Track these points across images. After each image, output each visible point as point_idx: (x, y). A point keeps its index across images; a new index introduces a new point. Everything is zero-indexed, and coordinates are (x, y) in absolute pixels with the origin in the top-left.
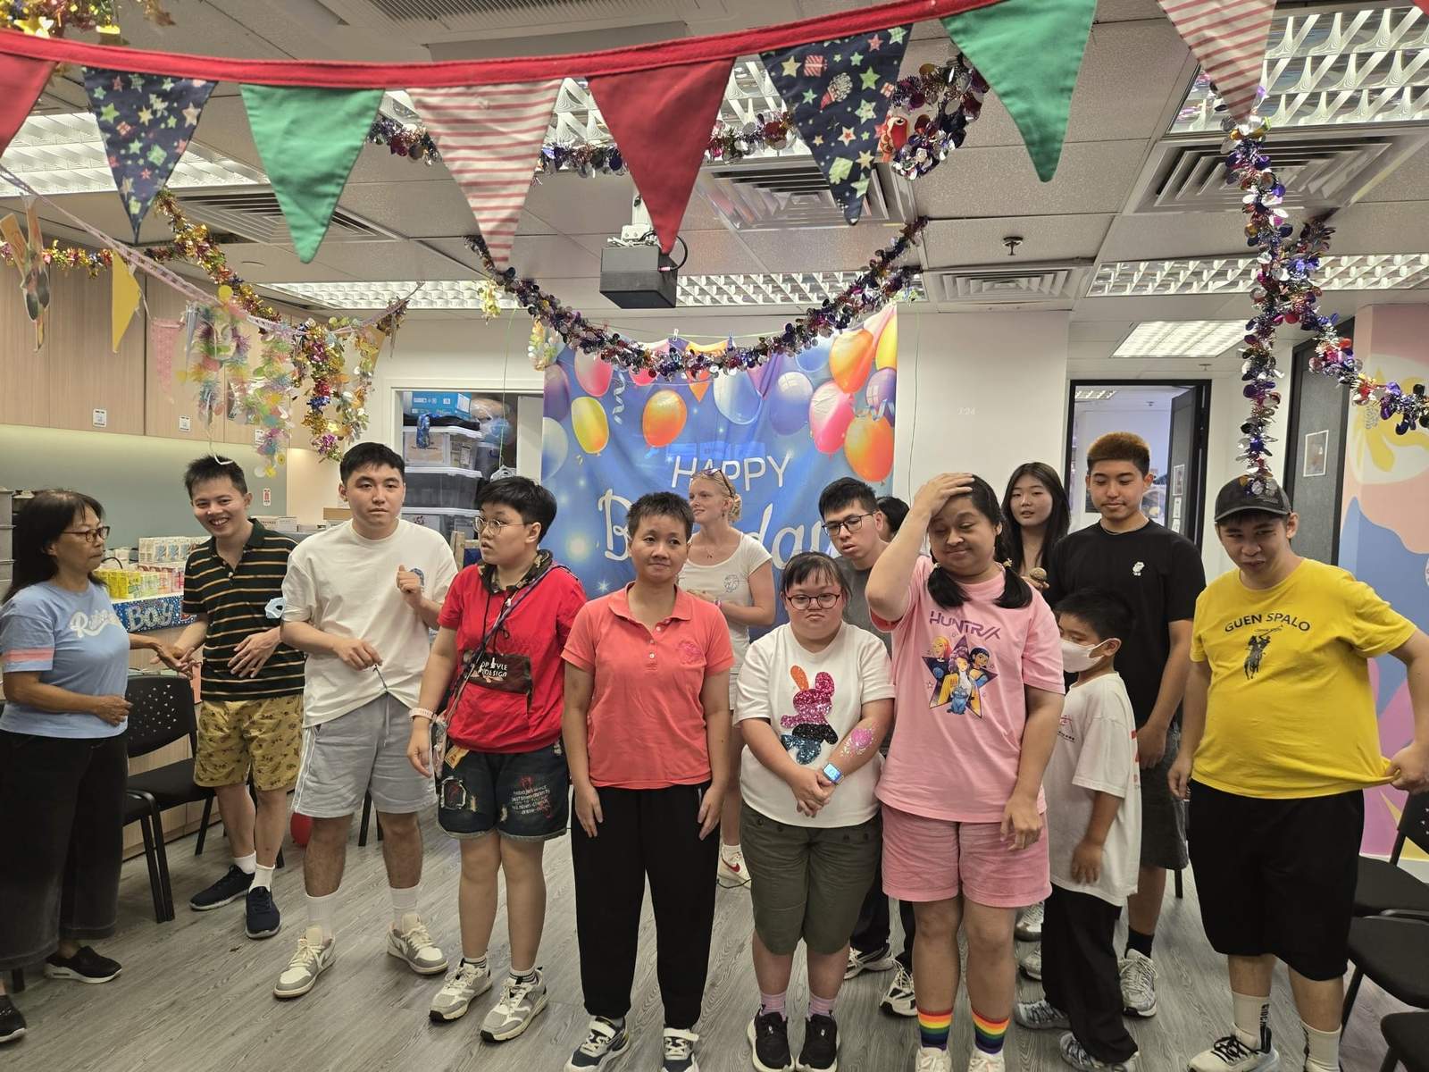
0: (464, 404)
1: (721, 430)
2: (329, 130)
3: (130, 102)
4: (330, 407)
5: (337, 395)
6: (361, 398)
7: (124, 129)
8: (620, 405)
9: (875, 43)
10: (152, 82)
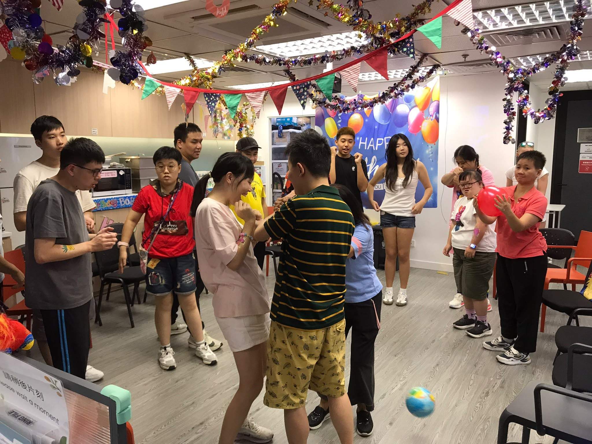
0: (295, 121)
1: (376, 127)
2: (235, 100)
3: (209, 97)
4: (244, 129)
5: (245, 127)
6: (252, 126)
7: (209, 101)
8: (340, 120)
9: (306, 84)
10: (212, 94)
